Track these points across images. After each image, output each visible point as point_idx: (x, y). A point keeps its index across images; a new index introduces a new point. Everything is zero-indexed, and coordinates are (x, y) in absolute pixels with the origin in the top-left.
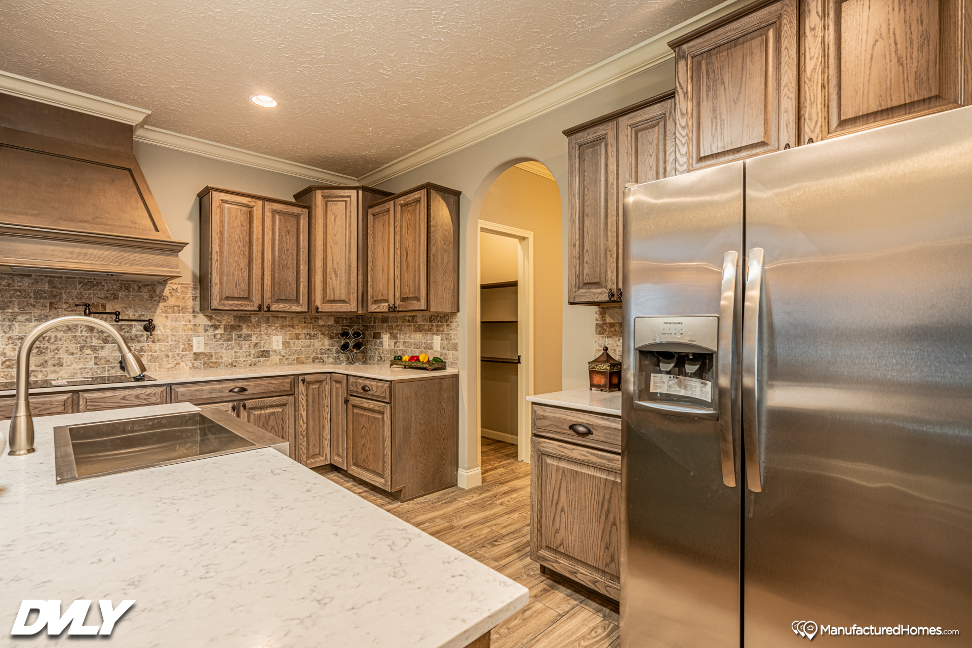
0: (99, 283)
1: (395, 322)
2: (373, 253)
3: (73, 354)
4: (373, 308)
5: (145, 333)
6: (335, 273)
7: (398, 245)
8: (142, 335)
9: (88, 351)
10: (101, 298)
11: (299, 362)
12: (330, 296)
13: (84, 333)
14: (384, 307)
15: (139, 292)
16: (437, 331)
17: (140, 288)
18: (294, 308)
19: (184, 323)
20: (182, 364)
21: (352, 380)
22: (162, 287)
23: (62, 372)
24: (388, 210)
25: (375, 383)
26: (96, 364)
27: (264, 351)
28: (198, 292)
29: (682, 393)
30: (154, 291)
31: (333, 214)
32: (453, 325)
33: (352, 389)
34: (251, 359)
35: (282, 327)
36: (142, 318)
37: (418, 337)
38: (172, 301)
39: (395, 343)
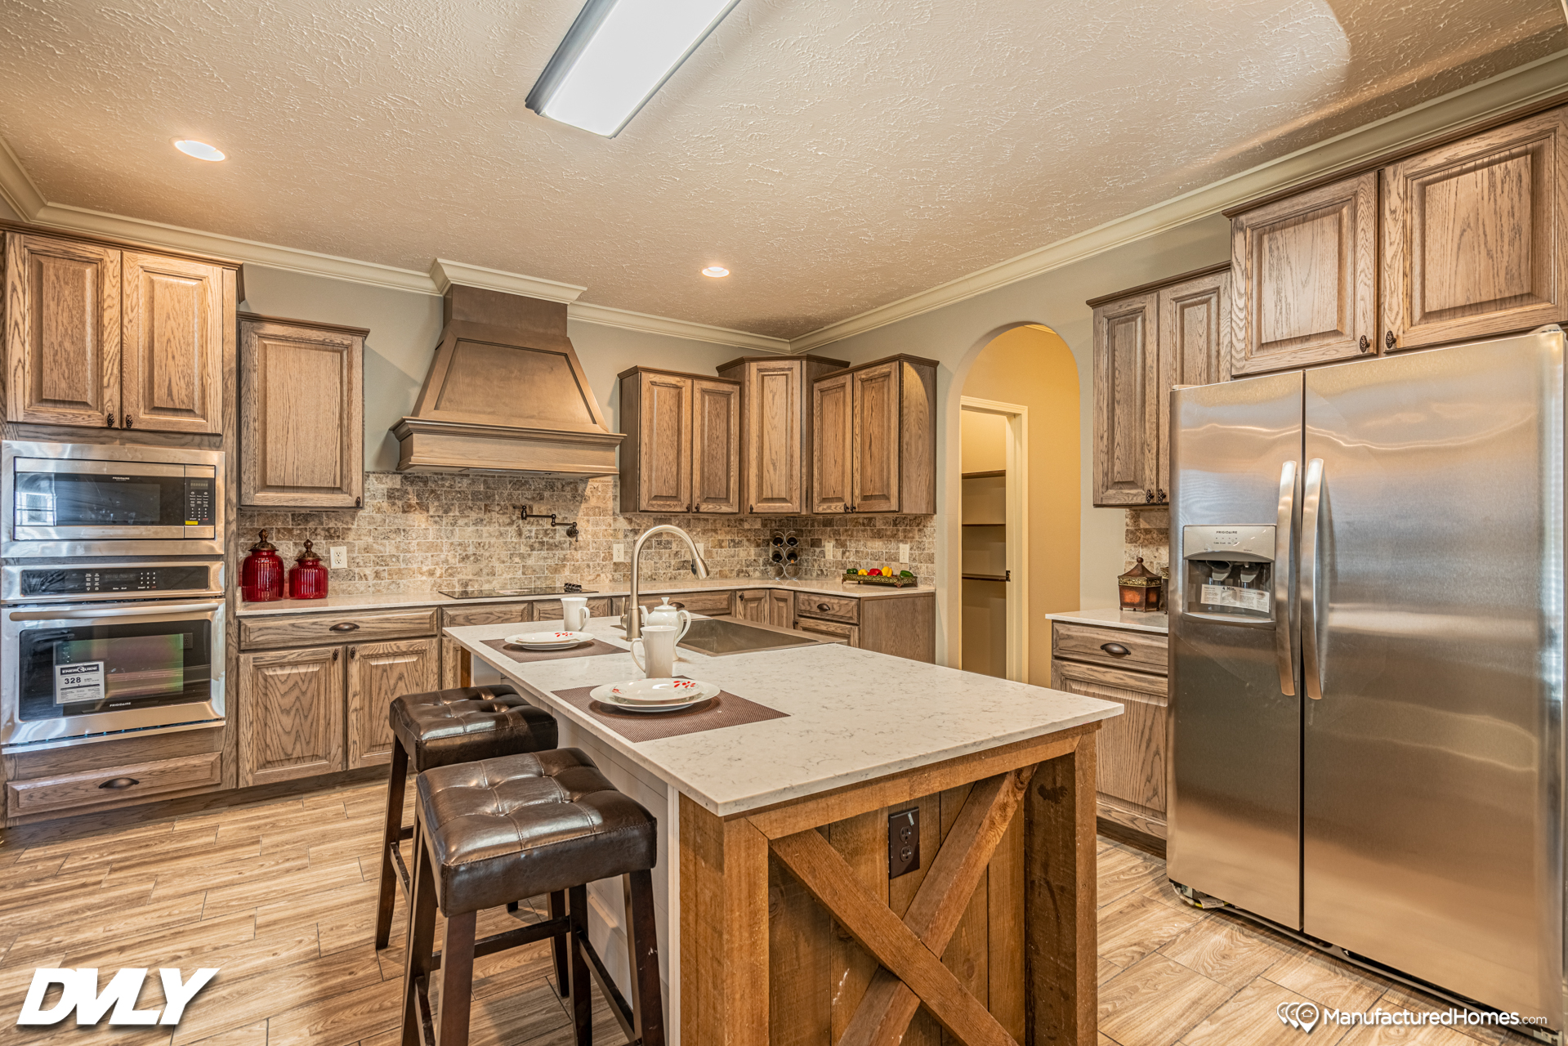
0: (527, 482)
1: (842, 526)
2: (821, 439)
3: (504, 562)
4: (821, 508)
5: (568, 539)
6: (774, 465)
7: (857, 430)
8: (565, 542)
9: (517, 560)
10: (528, 499)
11: (723, 576)
12: (767, 494)
13: (514, 540)
14: (838, 507)
15: (563, 491)
16: (905, 537)
17: (563, 486)
18: (725, 509)
19: (604, 527)
20: (603, 575)
21: (802, 597)
22: (584, 485)
23: (494, 582)
24: (843, 386)
25: (836, 601)
26: (524, 573)
27: (685, 561)
28: (618, 489)
29: (1238, 604)
30: (577, 491)
31: (771, 391)
32: (928, 531)
33: (803, 608)
34: (671, 572)
35: (705, 532)
36: (566, 522)
37: (877, 546)
38: (593, 502)
39: (844, 553)
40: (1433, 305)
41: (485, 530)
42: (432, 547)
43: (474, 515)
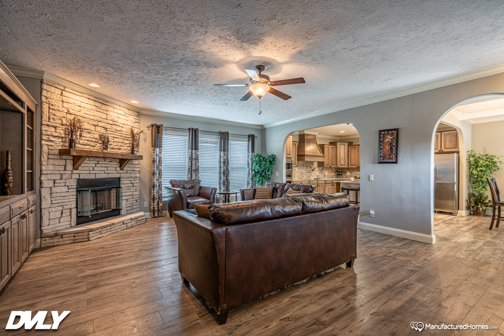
1: (352, 170)
2: (351, 156)
4: (351, 167)
5: (312, 171)
6: (342, 159)
11: (330, 178)
12: (341, 164)
14: (355, 167)
17: (312, 163)
18: (334, 167)
24: (356, 147)
31: (341, 147)
34: (324, 176)
35: (328, 170)
38: (315, 165)
40: (447, 147)
41: (303, 170)
42: (298, 172)
43: (302, 167)
